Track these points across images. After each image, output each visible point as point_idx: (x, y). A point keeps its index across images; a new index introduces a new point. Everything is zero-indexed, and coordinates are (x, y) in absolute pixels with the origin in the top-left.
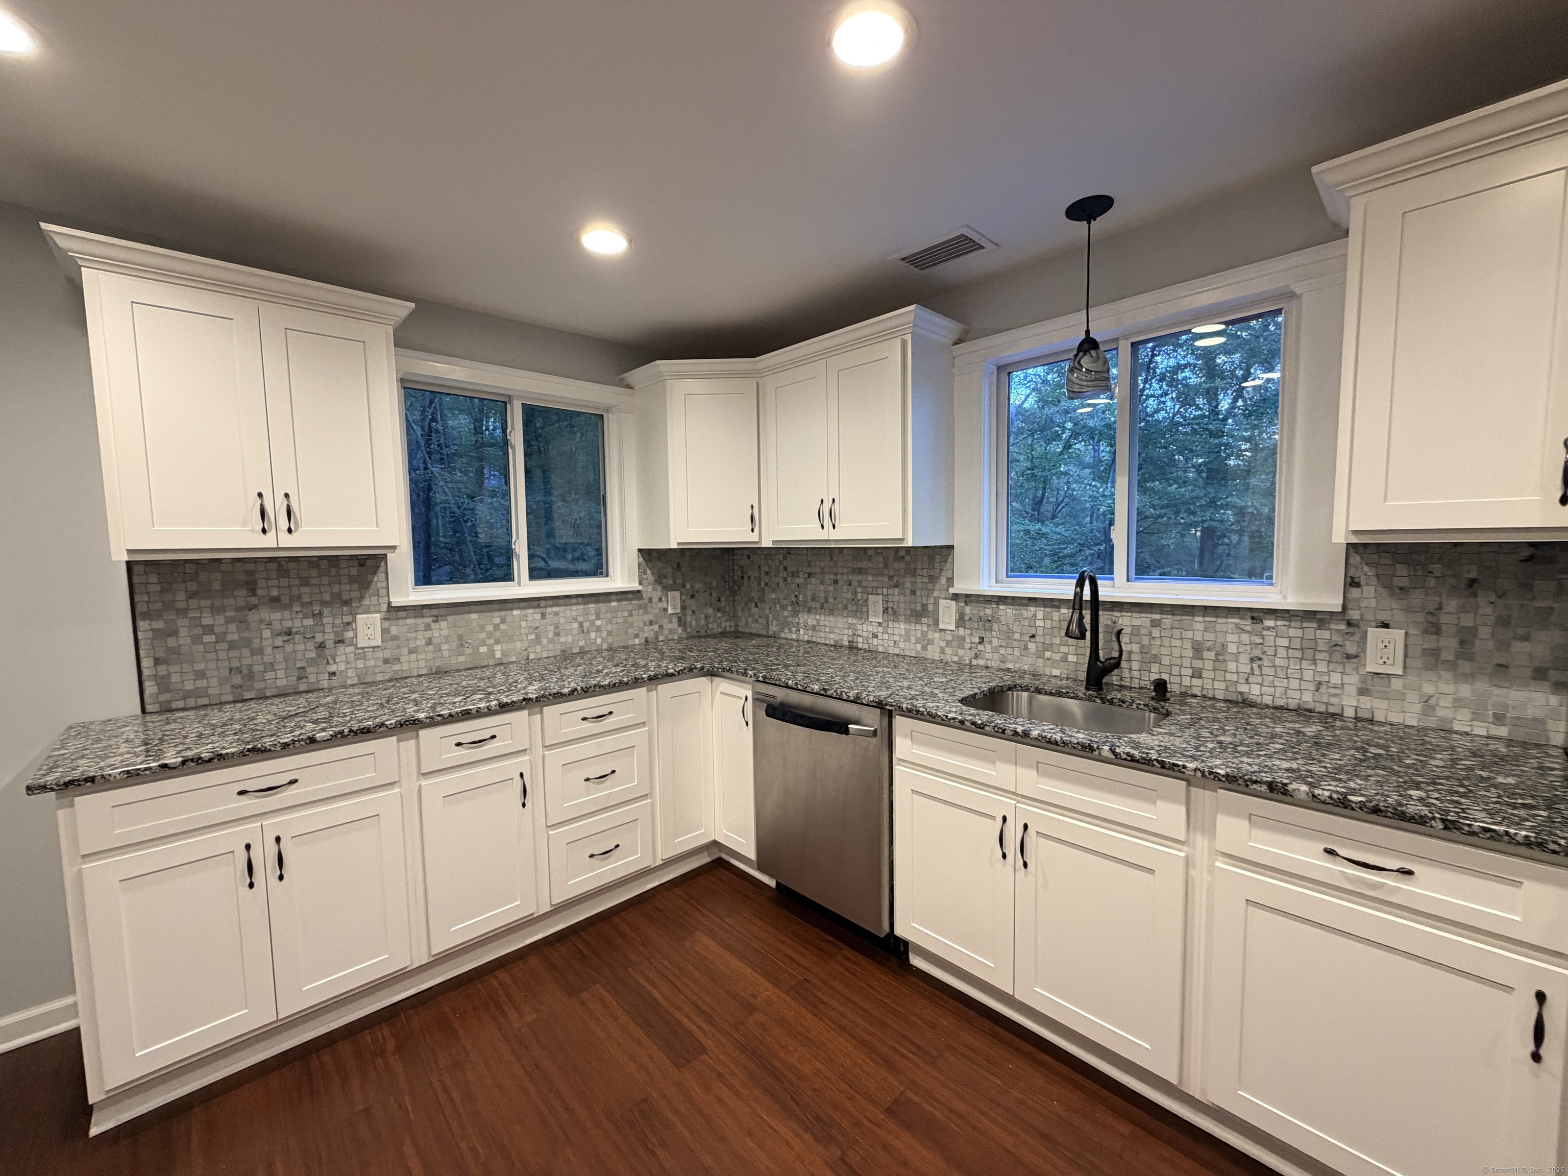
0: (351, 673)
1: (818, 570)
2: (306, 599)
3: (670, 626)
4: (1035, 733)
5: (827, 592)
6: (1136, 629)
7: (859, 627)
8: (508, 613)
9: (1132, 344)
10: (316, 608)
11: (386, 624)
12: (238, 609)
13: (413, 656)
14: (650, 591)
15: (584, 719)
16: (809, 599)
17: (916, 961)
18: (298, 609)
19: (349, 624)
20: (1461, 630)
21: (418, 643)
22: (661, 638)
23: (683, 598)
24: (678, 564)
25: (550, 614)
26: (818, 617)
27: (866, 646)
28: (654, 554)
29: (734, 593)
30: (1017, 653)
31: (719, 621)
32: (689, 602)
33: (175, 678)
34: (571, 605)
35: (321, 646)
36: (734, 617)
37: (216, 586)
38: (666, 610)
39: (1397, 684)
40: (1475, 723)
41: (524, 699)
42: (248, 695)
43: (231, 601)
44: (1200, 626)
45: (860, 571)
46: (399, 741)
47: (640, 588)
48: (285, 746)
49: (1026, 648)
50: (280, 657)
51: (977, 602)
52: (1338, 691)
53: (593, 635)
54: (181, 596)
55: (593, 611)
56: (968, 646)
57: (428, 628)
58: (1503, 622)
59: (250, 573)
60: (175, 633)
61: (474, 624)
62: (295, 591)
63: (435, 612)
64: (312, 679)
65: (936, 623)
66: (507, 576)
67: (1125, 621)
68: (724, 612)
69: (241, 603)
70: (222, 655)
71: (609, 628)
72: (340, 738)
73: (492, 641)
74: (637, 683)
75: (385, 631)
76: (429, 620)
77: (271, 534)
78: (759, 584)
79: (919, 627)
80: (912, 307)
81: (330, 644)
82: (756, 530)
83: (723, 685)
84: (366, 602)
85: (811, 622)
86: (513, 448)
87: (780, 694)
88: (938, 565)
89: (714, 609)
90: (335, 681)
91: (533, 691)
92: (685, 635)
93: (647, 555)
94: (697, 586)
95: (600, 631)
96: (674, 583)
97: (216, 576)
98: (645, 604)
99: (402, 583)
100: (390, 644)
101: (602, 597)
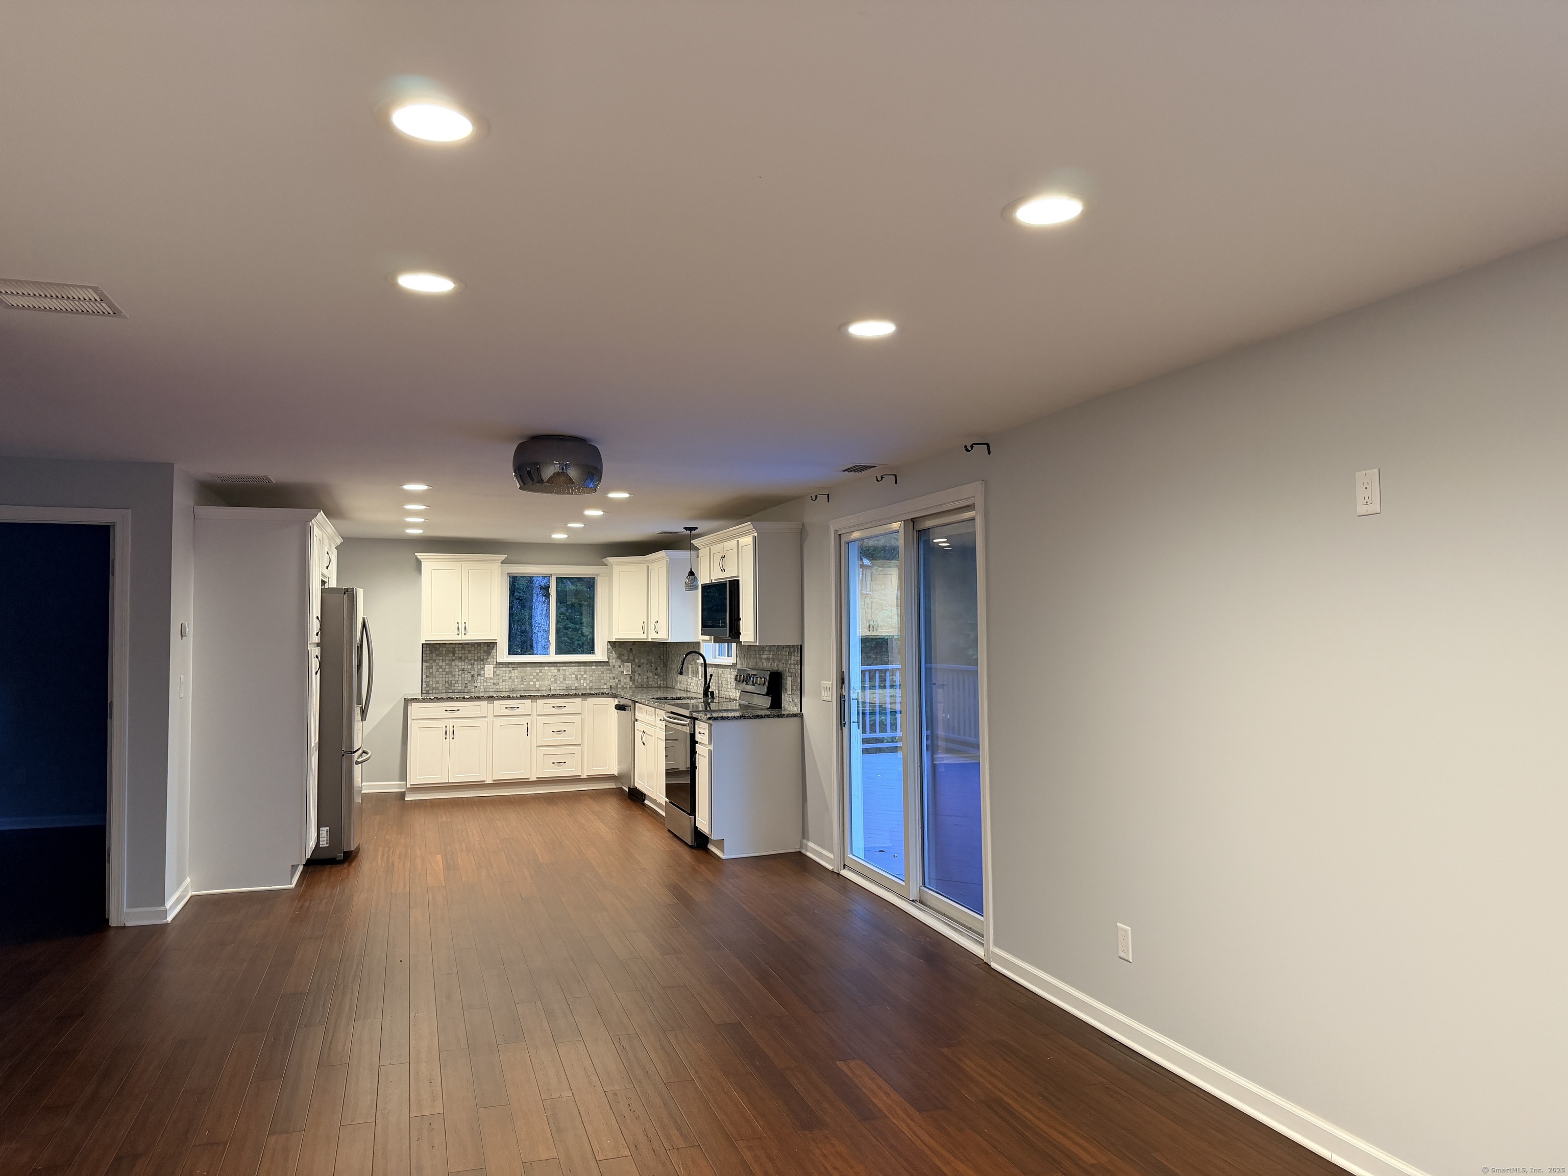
0: (482, 687)
2: (470, 658)
3: (625, 681)
8: (543, 668)
11: (495, 669)
12: (449, 660)
13: (504, 683)
14: (613, 662)
15: (553, 707)
18: (467, 662)
19: (482, 668)
21: (506, 678)
22: (619, 686)
23: (633, 666)
25: (561, 670)
28: (617, 644)
29: (665, 665)
31: (656, 680)
32: (637, 669)
33: (431, 683)
34: (572, 666)
35: (473, 676)
36: (665, 680)
37: (444, 652)
38: (623, 672)
41: (530, 696)
43: (448, 658)
46: (487, 703)
47: (608, 660)
48: (457, 698)
50: (460, 679)
54: (435, 655)
55: (583, 670)
57: (510, 672)
59: (454, 648)
60: (431, 668)
61: (528, 672)
62: (467, 655)
63: (513, 666)
64: (469, 687)
66: (545, 653)
68: (659, 676)
69: (450, 658)
70: (444, 676)
71: (591, 679)
72: (471, 699)
73: (535, 680)
75: (494, 672)
76: (511, 669)
77: (460, 635)
81: (476, 675)
82: (646, 633)
84: (489, 660)
90: (476, 689)
92: (633, 686)
93: (612, 644)
94: (642, 661)
95: (586, 679)
96: (628, 658)
97: (444, 649)
98: (611, 669)
99: (502, 654)
100: (496, 678)
101: (588, 664)
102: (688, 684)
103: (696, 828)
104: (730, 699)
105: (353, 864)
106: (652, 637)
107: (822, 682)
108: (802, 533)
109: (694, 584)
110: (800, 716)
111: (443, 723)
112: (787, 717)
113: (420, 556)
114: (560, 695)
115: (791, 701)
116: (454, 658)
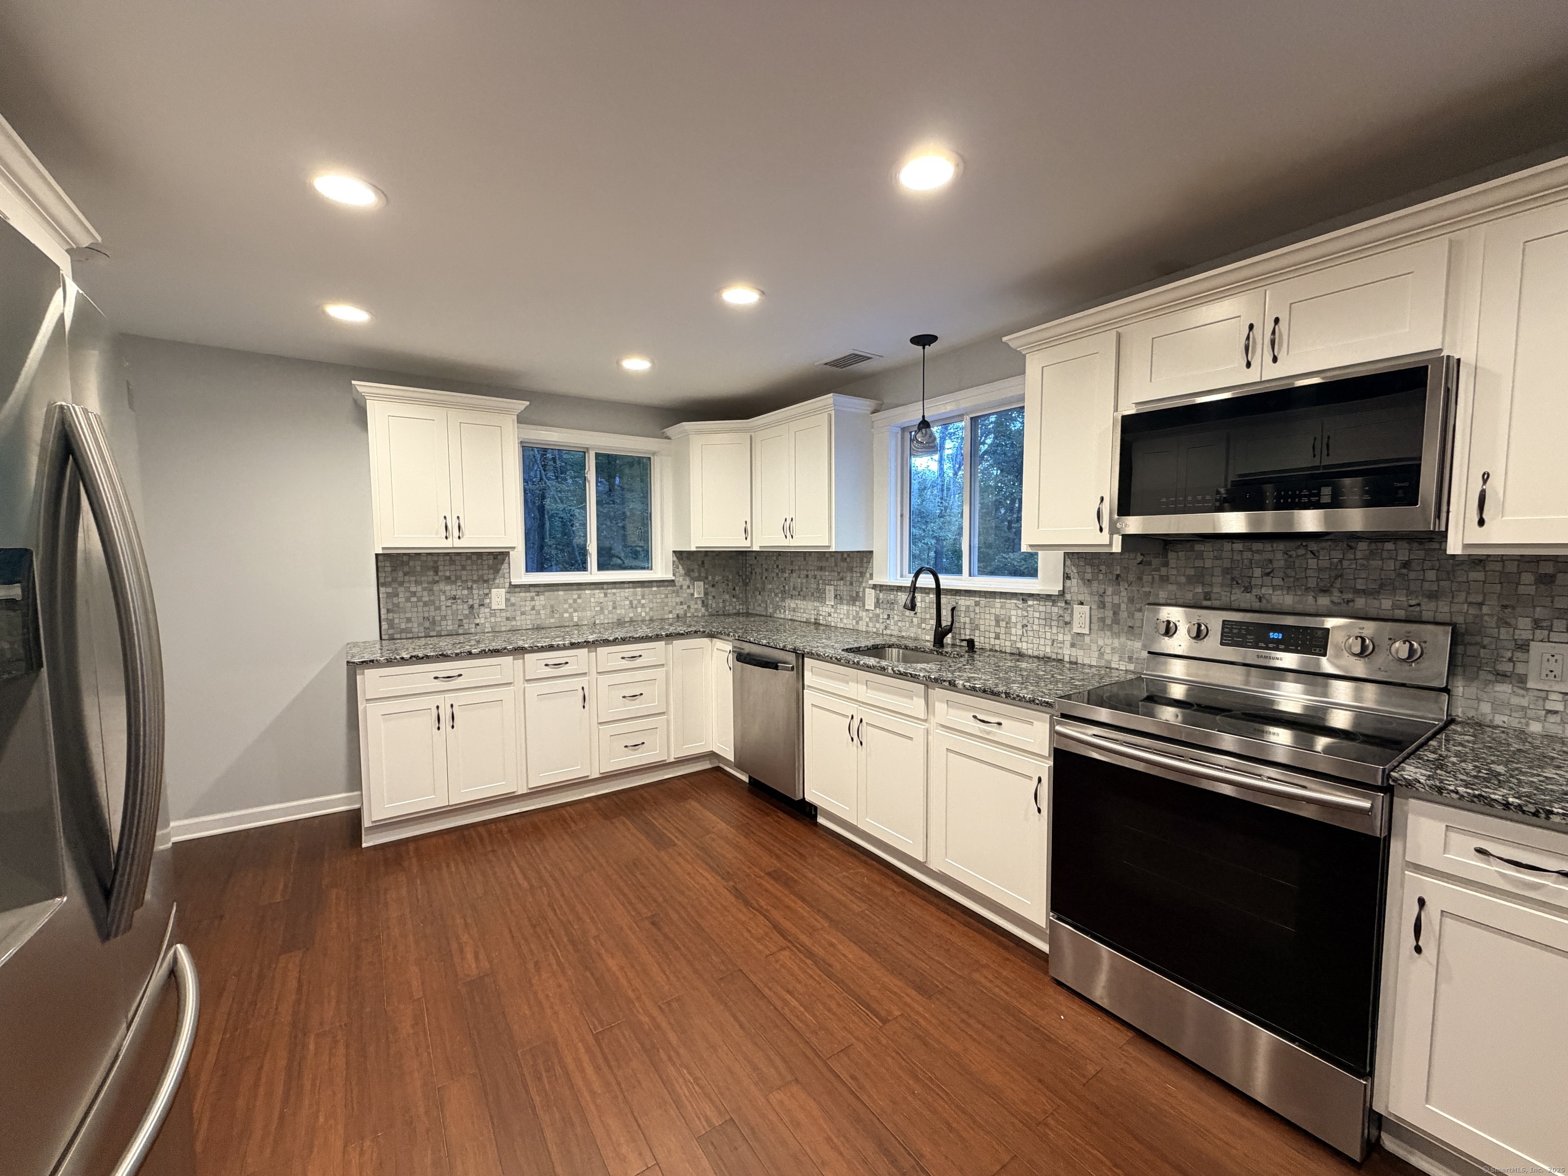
0: (487, 625)
1: (797, 568)
2: (464, 578)
3: (696, 606)
4: (862, 662)
5: (802, 583)
6: (968, 607)
7: (821, 609)
8: (583, 592)
9: (972, 418)
10: (470, 584)
11: (508, 595)
12: (428, 583)
13: (523, 617)
14: (680, 580)
15: (623, 658)
16: (792, 589)
17: (821, 820)
18: (460, 584)
19: (487, 594)
20: (1114, 605)
21: (527, 608)
22: (689, 615)
23: (706, 586)
24: (703, 563)
25: (610, 593)
26: (797, 602)
27: (824, 622)
28: (684, 555)
29: (746, 584)
30: (907, 626)
31: (734, 604)
32: (711, 589)
33: (396, 621)
34: (624, 588)
35: (472, 607)
36: (746, 602)
37: (419, 568)
38: (692, 595)
39: (1087, 639)
40: (1121, 663)
41: (585, 642)
42: (432, 634)
43: (426, 578)
44: (998, 605)
45: (821, 569)
46: (514, 659)
47: (673, 578)
48: (457, 654)
49: (912, 622)
50: (449, 612)
51: (886, 590)
52: (1062, 645)
53: (639, 610)
54: (401, 574)
55: (639, 593)
56: (881, 621)
57: (532, 599)
58: (1131, 600)
59: (436, 562)
60: (397, 595)
61: (561, 598)
62: (458, 573)
63: (537, 589)
64: (466, 626)
65: (864, 606)
66: (585, 569)
67: (964, 602)
68: (738, 598)
69: (430, 579)
70: (420, 609)
71: (651, 605)
72: (484, 654)
73: (571, 610)
74: (658, 638)
75: (507, 600)
76: (534, 594)
77: (450, 539)
78: (762, 578)
79: (854, 608)
80: (831, 395)
81: (476, 606)
82: (749, 538)
83: (718, 643)
84: (497, 581)
85: (793, 605)
86: (589, 482)
87: (748, 648)
88: (865, 565)
89: (730, 596)
90: (479, 629)
91: (591, 638)
92: (707, 614)
93: (677, 555)
94: (717, 578)
95: (646, 607)
96: (700, 575)
97: (418, 563)
98: (678, 590)
99: (517, 570)
100: (509, 608)
101: (646, 584)
106: (762, 543)
111: (430, 702)
113: (362, 387)
114: (633, 638)
116: (437, 578)
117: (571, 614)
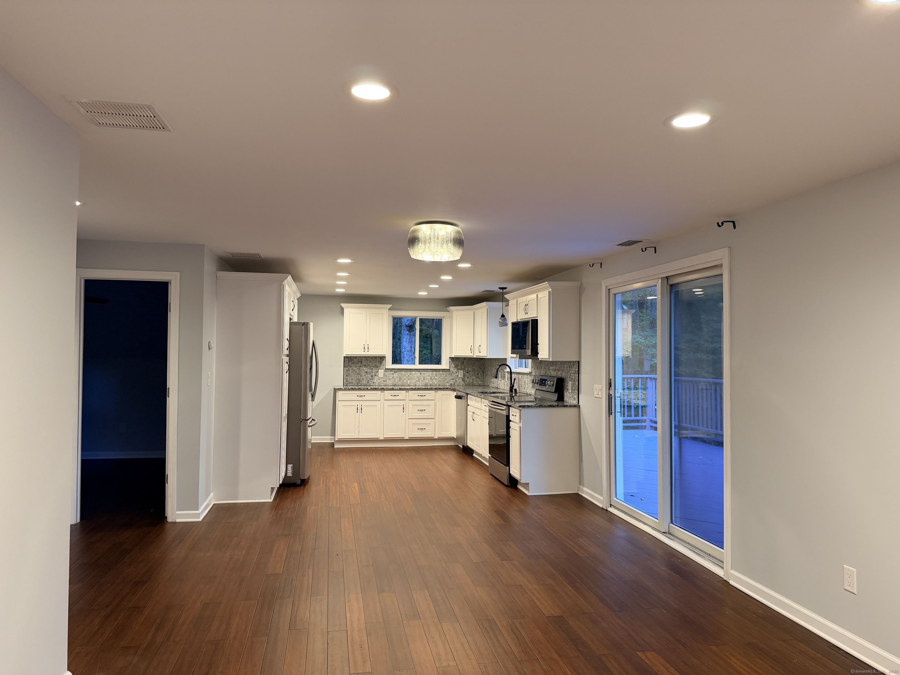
0: (377, 383)
3: (459, 381)
8: (412, 372)
11: (385, 372)
12: (359, 367)
13: (389, 381)
14: (452, 369)
15: (418, 396)
16: (493, 374)
17: (474, 455)
18: (369, 367)
19: (377, 372)
21: (391, 378)
22: (456, 384)
23: (464, 373)
24: (463, 362)
25: (422, 374)
28: (455, 359)
29: (483, 372)
31: (478, 381)
32: (466, 374)
33: (349, 379)
34: (428, 372)
35: (372, 376)
36: (483, 380)
37: (356, 362)
38: (458, 376)
41: (405, 389)
42: (359, 384)
43: (358, 365)
46: (381, 392)
47: (449, 369)
48: (364, 389)
50: (365, 377)
54: (351, 363)
55: (434, 374)
57: (393, 374)
59: (361, 359)
60: (349, 371)
61: (403, 374)
62: (368, 364)
63: (395, 370)
64: (370, 383)
66: (413, 363)
68: (480, 379)
69: (360, 365)
70: (356, 376)
71: (439, 379)
72: (372, 389)
74: (431, 389)
75: (384, 374)
76: (393, 372)
77: (365, 352)
78: (487, 370)
81: (374, 376)
82: (474, 352)
83: (453, 392)
84: (381, 367)
85: (492, 381)
86: (417, 330)
89: (476, 377)
90: (374, 384)
92: (464, 384)
93: (451, 359)
94: (469, 369)
95: (437, 380)
96: (461, 368)
97: (356, 360)
98: (451, 373)
99: (389, 363)
100: (385, 377)
101: (437, 370)
102: (498, 384)
103: (510, 474)
104: (527, 394)
105: (306, 487)
106: (476, 354)
107: (594, 385)
108: (581, 290)
109: (505, 322)
110: (578, 406)
111: (355, 403)
112: (570, 407)
113: (343, 305)
114: (422, 388)
115: (571, 397)
116: (362, 365)
117: (407, 380)
